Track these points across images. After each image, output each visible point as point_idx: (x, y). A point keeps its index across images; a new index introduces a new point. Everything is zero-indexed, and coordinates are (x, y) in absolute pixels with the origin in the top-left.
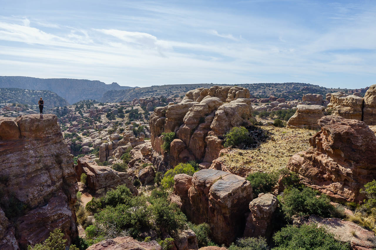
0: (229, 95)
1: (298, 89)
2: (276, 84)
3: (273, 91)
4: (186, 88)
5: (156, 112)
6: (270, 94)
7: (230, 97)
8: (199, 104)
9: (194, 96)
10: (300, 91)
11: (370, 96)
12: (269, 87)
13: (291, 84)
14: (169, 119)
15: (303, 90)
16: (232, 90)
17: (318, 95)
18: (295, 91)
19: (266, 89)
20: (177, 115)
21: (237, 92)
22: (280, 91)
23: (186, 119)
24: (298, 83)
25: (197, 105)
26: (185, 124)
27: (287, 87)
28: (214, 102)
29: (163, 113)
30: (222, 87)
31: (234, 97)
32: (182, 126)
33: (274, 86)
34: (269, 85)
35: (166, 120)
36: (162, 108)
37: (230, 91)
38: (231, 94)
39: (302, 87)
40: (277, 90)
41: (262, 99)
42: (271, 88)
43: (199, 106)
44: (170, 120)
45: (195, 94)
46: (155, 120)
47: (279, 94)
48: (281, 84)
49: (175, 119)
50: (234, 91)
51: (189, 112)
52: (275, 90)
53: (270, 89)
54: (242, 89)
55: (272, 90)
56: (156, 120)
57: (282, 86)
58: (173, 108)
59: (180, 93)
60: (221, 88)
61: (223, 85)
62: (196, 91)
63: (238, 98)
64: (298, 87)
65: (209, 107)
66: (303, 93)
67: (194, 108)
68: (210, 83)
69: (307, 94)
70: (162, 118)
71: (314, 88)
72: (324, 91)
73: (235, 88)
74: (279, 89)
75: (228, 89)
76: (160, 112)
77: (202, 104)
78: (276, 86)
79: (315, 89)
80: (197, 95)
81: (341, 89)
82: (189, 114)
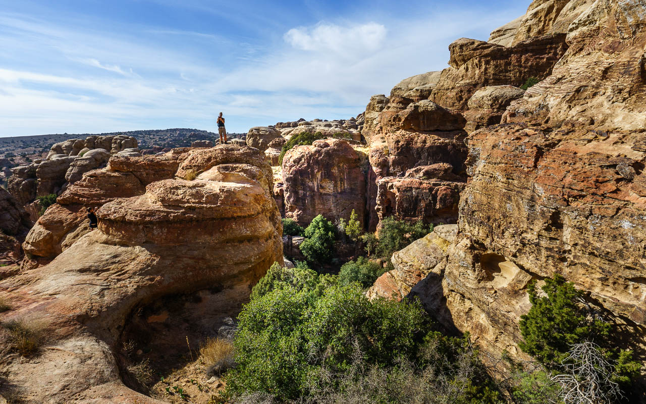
0: (113, 145)
1: (184, 136)
2: (157, 131)
3: (155, 140)
4: (24, 142)
5: (17, 174)
6: (151, 144)
7: (116, 148)
8: (82, 158)
9: (65, 150)
10: (187, 139)
11: (250, 139)
12: (150, 135)
13: (176, 130)
14: (42, 179)
15: (190, 136)
16: (116, 139)
17: (208, 141)
18: (181, 139)
19: (146, 138)
20: (53, 173)
21: (123, 142)
22: (164, 140)
23: (68, 176)
24: (184, 129)
25: (80, 158)
26: (69, 182)
27: (171, 134)
28: (101, 153)
29: (29, 173)
30: (103, 136)
31: (120, 147)
32: (65, 184)
33: (155, 133)
34: (149, 133)
35: (39, 181)
36: (25, 168)
37: (113, 141)
38: (116, 144)
39: (188, 134)
40: (160, 138)
41: (145, 150)
42: (152, 136)
43: (83, 159)
44: (44, 181)
45: (66, 147)
46: (18, 184)
47: (163, 143)
48: (164, 131)
49: (53, 179)
50: (119, 141)
51: (71, 168)
52: (157, 139)
53: (150, 138)
54: (128, 138)
55: (154, 138)
56: (21, 183)
57: (165, 133)
58: (47, 165)
59: (14, 150)
60: (102, 138)
61: (102, 134)
62: (66, 143)
63: (125, 148)
64: (185, 133)
65: (96, 160)
66: (190, 140)
67: (76, 163)
68: (63, 133)
69: (196, 141)
70: (29, 180)
71: (202, 133)
72: (213, 137)
73: (120, 137)
74: (162, 137)
75: (111, 139)
76: (24, 173)
77: (87, 157)
78: (158, 134)
79: (203, 135)
80: (69, 148)
81: (230, 134)
82: (72, 170)
